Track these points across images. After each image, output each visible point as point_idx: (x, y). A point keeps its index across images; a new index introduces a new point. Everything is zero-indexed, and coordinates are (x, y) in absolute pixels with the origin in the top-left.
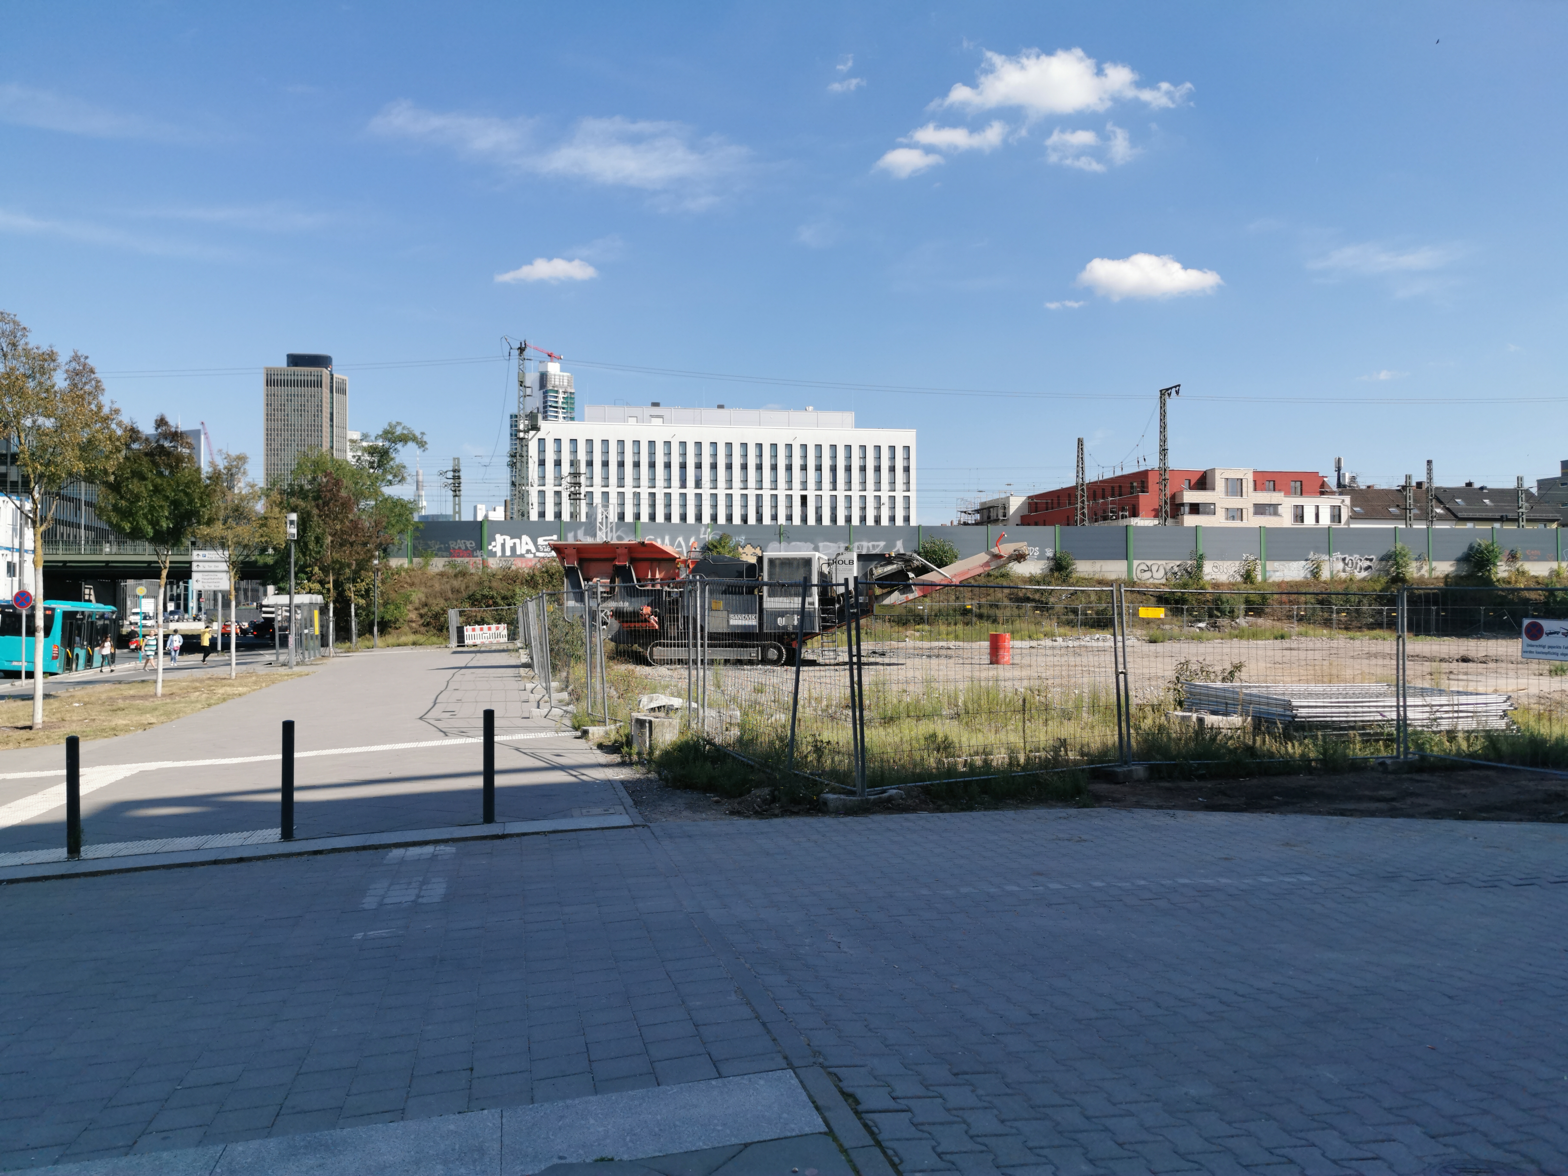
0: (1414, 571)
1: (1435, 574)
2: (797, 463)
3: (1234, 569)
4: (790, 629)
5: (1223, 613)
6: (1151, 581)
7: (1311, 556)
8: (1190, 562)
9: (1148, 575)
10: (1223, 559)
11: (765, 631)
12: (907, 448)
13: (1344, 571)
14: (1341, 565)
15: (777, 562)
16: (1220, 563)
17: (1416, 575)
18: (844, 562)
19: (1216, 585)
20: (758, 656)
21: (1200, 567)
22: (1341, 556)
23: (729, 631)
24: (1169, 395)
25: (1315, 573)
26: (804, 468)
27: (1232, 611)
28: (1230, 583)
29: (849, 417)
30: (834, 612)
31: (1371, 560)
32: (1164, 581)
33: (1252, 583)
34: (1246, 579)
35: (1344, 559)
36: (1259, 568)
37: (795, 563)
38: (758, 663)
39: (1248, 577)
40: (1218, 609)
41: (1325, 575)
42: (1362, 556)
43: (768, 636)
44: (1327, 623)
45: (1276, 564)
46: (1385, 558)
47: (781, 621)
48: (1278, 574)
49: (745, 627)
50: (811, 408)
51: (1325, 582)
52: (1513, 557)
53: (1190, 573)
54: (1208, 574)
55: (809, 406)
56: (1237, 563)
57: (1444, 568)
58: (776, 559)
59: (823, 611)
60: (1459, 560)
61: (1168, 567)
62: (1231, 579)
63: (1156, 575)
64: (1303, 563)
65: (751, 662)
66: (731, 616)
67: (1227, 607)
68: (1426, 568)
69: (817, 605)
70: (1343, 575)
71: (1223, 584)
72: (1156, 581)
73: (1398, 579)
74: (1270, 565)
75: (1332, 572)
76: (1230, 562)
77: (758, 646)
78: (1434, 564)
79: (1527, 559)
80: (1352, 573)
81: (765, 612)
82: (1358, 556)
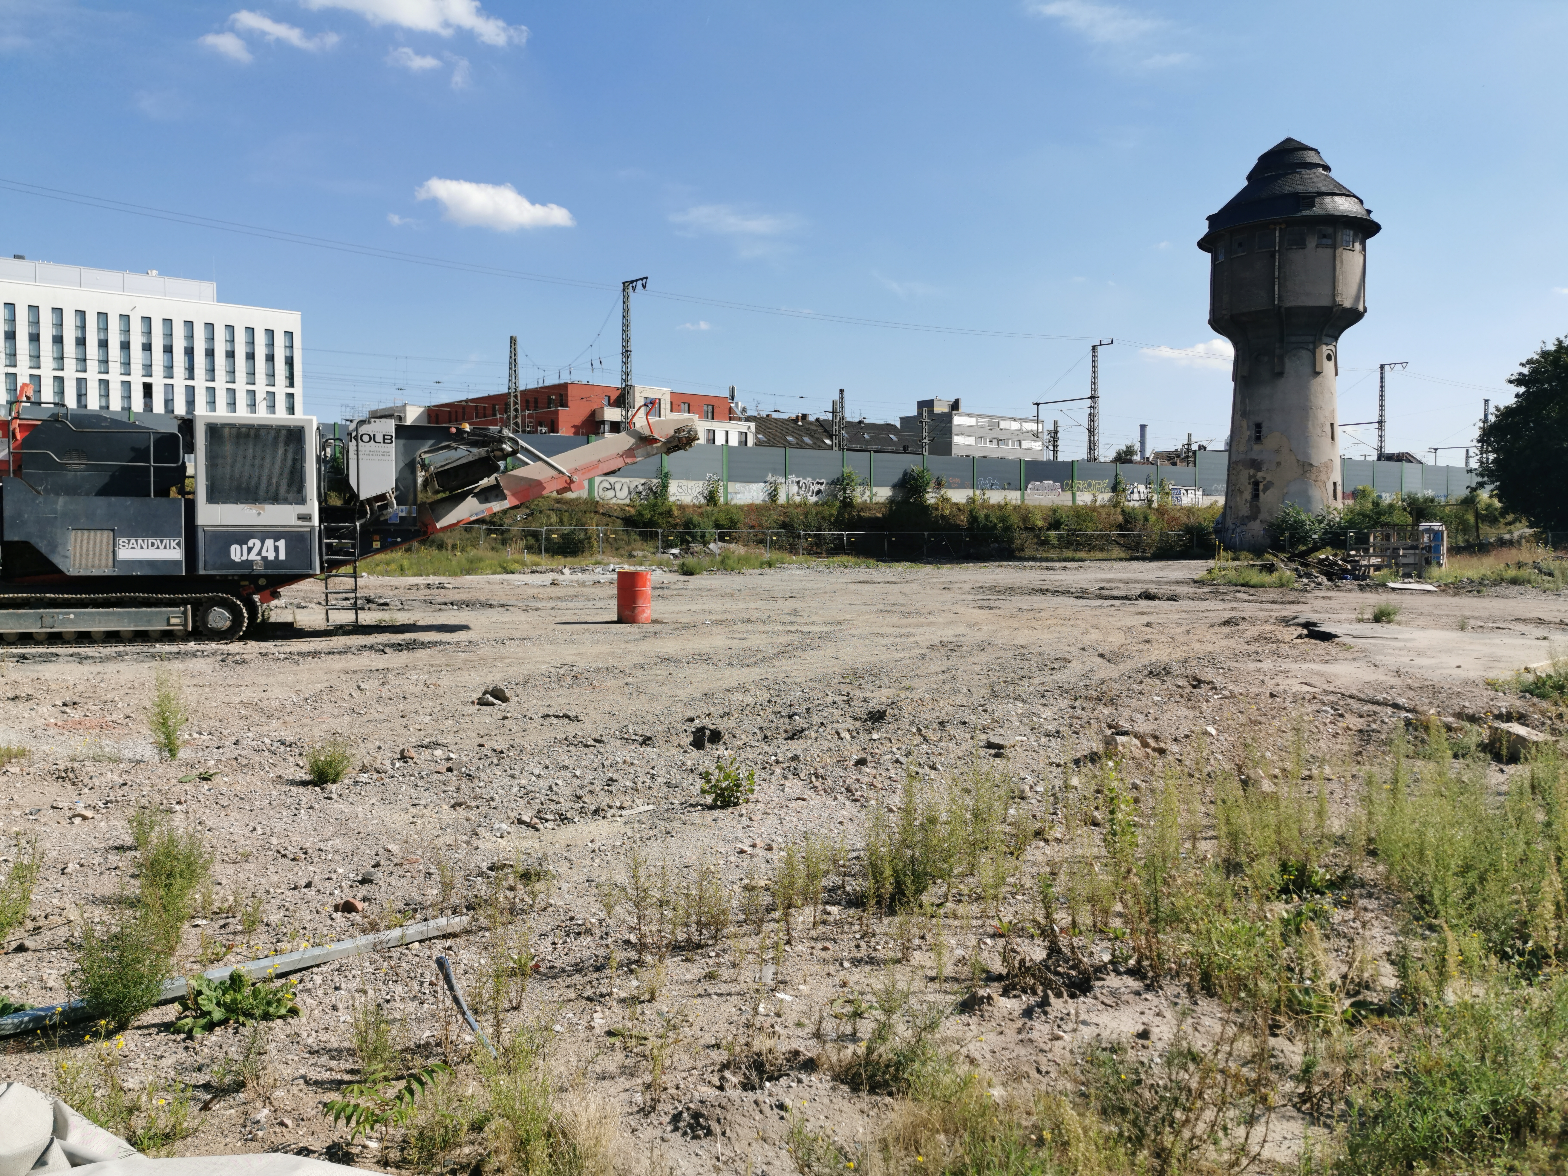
0: (861, 495)
1: (876, 499)
2: (137, 341)
3: (698, 490)
4: (259, 568)
5: (694, 538)
6: (614, 501)
7: (770, 478)
8: (655, 481)
9: (610, 494)
10: (687, 479)
11: (202, 572)
12: (289, 335)
13: (798, 494)
14: (795, 489)
15: (227, 432)
16: (684, 482)
17: (859, 500)
18: (372, 438)
19: (682, 507)
20: (185, 624)
21: (665, 486)
22: (796, 479)
23: (117, 572)
24: (634, 289)
25: (773, 496)
26: (147, 347)
27: (703, 536)
28: (694, 505)
29: (209, 288)
30: (351, 534)
31: (822, 484)
32: (627, 501)
33: (715, 505)
34: (709, 501)
35: (798, 483)
36: (721, 490)
37: (268, 436)
38: (187, 637)
39: (711, 498)
40: (689, 534)
41: (782, 499)
42: (814, 479)
43: (210, 583)
44: (793, 549)
45: (738, 485)
46: (834, 483)
47: (236, 553)
48: (739, 496)
49: (152, 563)
50: (155, 272)
51: (782, 506)
52: (939, 485)
53: (655, 493)
54: (674, 494)
55: (152, 268)
56: (701, 483)
57: (884, 493)
58: (224, 426)
59: (330, 533)
60: (894, 487)
61: (632, 486)
62: (695, 501)
63: (619, 494)
64: (762, 485)
65: (168, 636)
66: (121, 541)
67: (698, 531)
68: (868, 493)
69: (316, 521)
70: (798, 499)
71: (688, 506)
72: (620, 502)
73: (847, 504)
74: (733, 487)
75: (787, 495)
76: (694, 482)
77: (184, 602)
78: (875, 489)
79: (950, 487)
80: (805, 497)
81: (200, 535)
82: (810, 479)
